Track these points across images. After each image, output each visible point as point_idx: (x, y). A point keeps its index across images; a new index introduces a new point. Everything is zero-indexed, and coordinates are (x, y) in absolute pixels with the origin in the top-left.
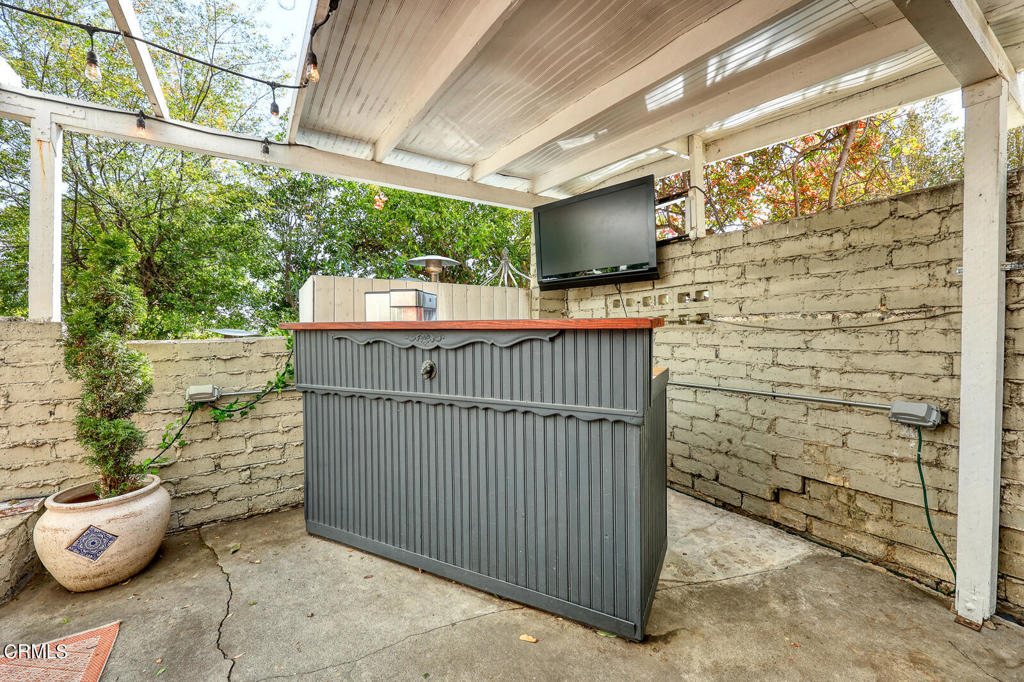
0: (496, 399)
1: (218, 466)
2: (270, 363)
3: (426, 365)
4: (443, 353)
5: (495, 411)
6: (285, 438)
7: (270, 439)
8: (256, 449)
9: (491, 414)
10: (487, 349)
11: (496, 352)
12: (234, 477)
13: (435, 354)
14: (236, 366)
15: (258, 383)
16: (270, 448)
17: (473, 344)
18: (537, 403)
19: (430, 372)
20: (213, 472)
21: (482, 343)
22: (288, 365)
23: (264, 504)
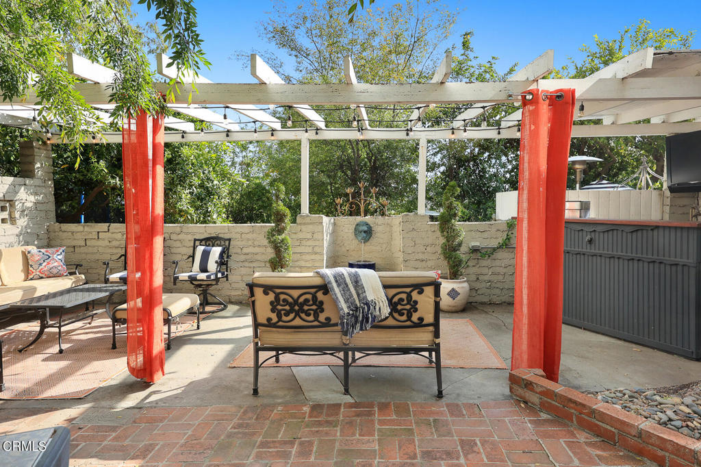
0: (624, 254)
1: (478, 279)
2: (499, 234)
3: (588, 237)
4: (597, 234)
5: (624, 259)
6: (505, 270)
7: (498, 270)
8: (493, 274)
9: (621, 261)
10: (620, 233)
11: (624, 234)
12: (484, 285)
13: (593, 234)
14: (485, 235)
15: (494, 244)
16: (499, 274)
17: (613, 230)
18: (644, 256)
19: (590, 241)
20: (476, 281)
21: (617, 230)
22: (507, 235)
23: (496, 300)
